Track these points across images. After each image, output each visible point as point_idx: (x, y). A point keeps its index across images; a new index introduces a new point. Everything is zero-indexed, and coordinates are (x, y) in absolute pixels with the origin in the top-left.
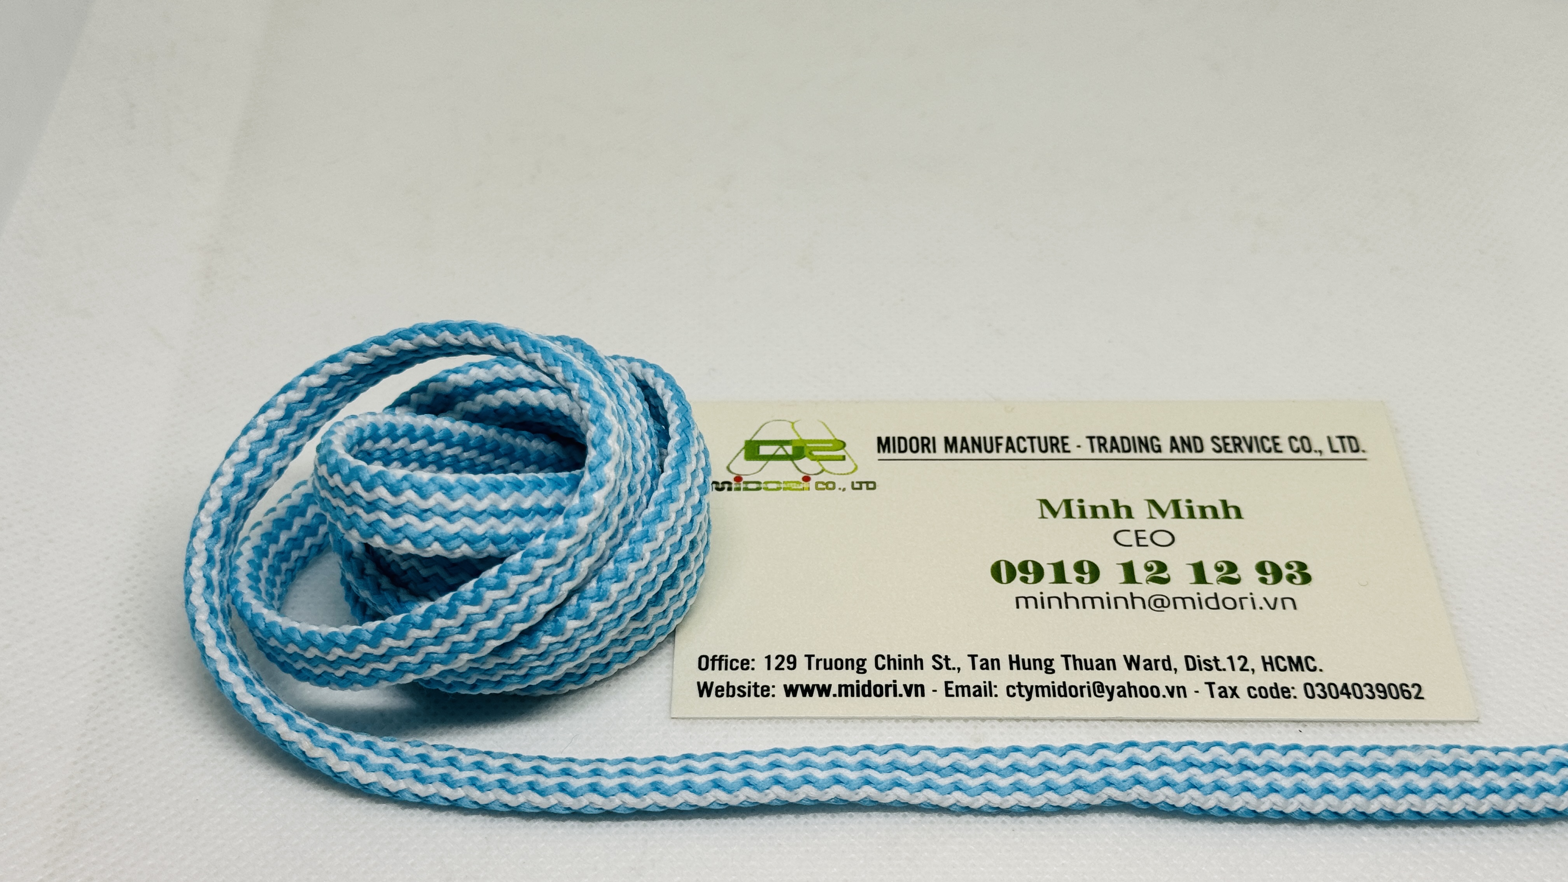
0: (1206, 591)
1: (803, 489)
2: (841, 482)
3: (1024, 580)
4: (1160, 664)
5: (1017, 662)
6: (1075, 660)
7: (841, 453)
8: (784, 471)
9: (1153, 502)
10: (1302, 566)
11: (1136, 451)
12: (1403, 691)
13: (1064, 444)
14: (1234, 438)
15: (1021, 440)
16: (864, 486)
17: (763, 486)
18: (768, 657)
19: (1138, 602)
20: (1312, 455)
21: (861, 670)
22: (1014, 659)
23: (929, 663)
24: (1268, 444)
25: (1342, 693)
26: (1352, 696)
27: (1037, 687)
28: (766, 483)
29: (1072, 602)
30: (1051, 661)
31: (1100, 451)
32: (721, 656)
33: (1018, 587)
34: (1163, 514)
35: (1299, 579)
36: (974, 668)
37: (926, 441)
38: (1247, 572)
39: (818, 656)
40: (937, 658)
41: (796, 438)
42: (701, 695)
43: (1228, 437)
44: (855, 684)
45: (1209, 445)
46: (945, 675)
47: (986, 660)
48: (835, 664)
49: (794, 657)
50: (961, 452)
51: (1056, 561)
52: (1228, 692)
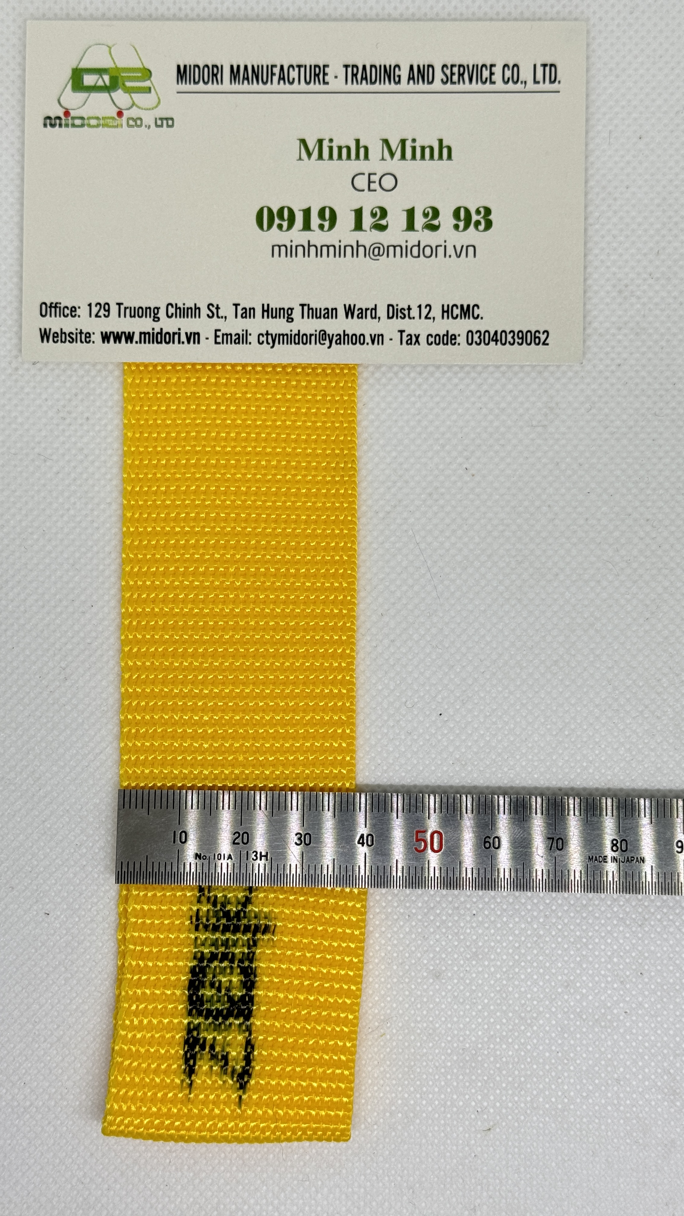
0: (412, 238)
1: (117, 126)
2: (147, 118)
3: (280, 227)
4: (369, 312)
5: (268, 311)
6: (309, 309)
7: (147, 84)
8: (103, 104)
9: (386, 142)
10: (488, 211)
11: (380, 83)
12: (535, 338)
13: (325, 74)
14: (460, 66)
15: (291, 69)
16: (165, 122)
17: (86, 122)
18: (90, 305)
19: (361, 249)
20: (519, 87)
21: (156, 319)
22: (266, 308)
23: (205, 311)
24: (486, 74)
25: (493, 340)
26: (499, 343)
27: (279, 335)
28: (89, 118)
29: (313, 249)
30: (292, 309)
31: (353, 83)
32: (56, 303)
33: (275, 236)
34: (392, 155)
35: (482, 227)
36: (236, 317)
37: (216, 70)
38: (446, 219)
39: (126, 305)
40: (211, 307)
41: (113, 66)
42: (42, 341)
43: (455, 66)
44: (151, 332)
45: (439, 75)
46: (216, 323)
47: (246, 309)
48: (138, 312)
49: (108, 304)
50: (243, 83)
51: (305, 207)
52: (413, 340)
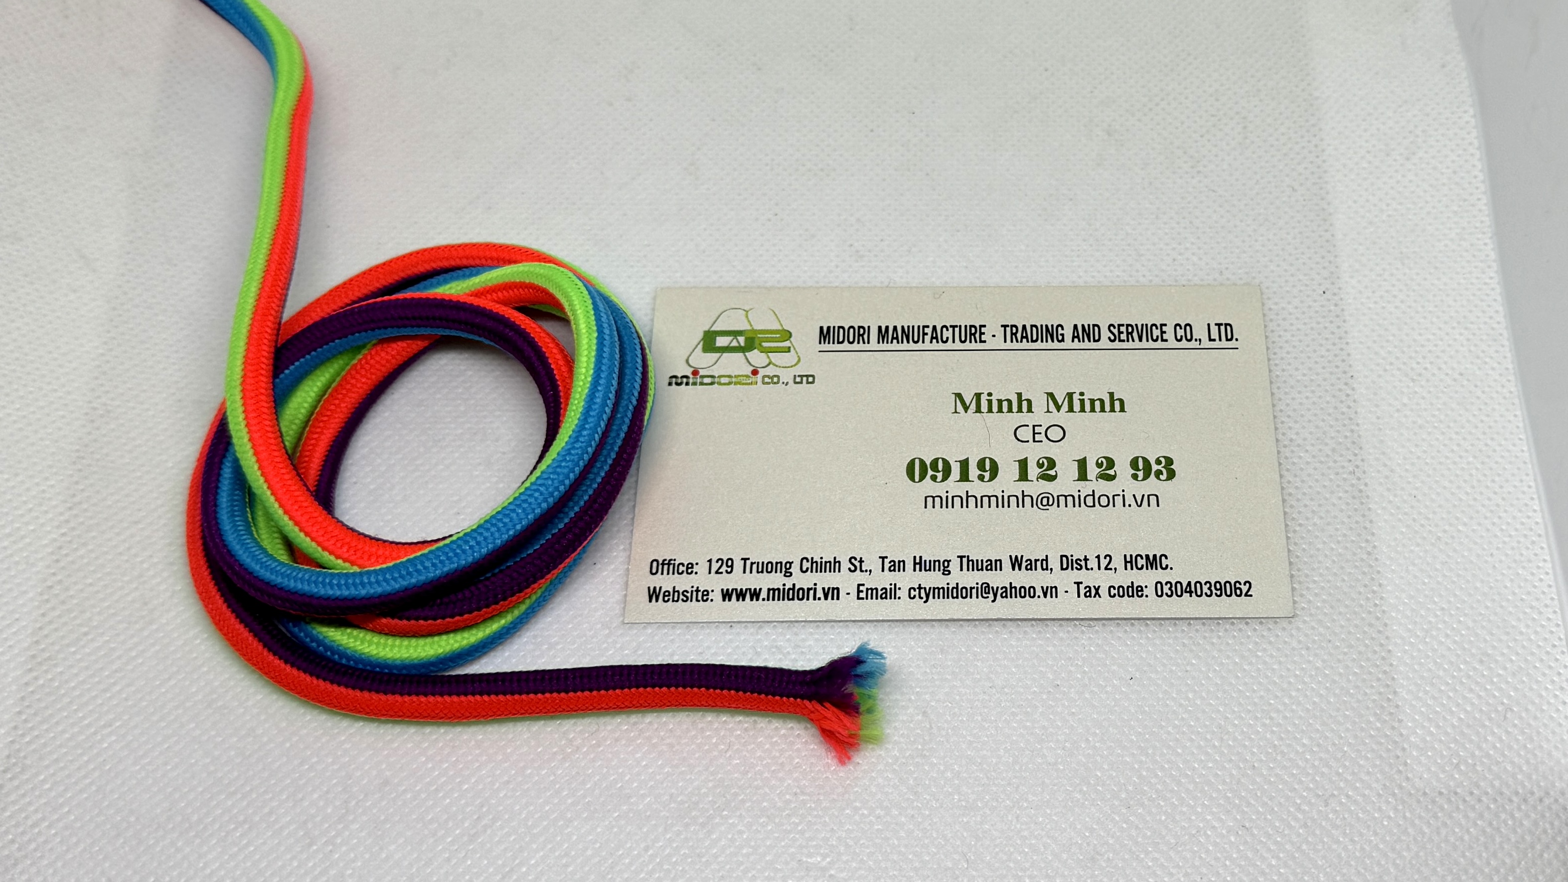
0: (1086, 488)
1: (750, 384)
2: (784, 375)
3: (934, 478)
4: (1039, 563)
5: (920, 563)
6: (968, 561)
7: (787, 344)
8: (736, 364)
9: (1051, 395)
10: (1169, 461)
11: (1042, 341)
12: (1236, 589)
13: (981, 334)
14: (1128, 325)
15: (944, 329)
16: (805, 379)
17: (716, 380)
19: (1027, 500)
20: (1193, 344)
21: (788, 573)
22: (918, 561)
23: (846, 565)
24: (1156, 333)
25: (1186, 592)
26: (1194, 594)
27: (934, 589)
28: (720, 377)
29: (972, 501)
30: (949, 561)
31: (1012, 341)
33: (928, 486)
34: (1058, 408)
35: (1163, 477)
36: (883, 570)
37: (862, 331)
38: (1123, 469)
39: (752, 559)
40: (853, 560)
41: (749, 328)
42: (650, 600)
43: (1123, 325)
45: (1106, 333)
46: (859, 577)
47: (894, 561)
48: (766, 568)
49: (731, 559)
50: (892, 342)
51: (963, 458)
52: (1093, 592)
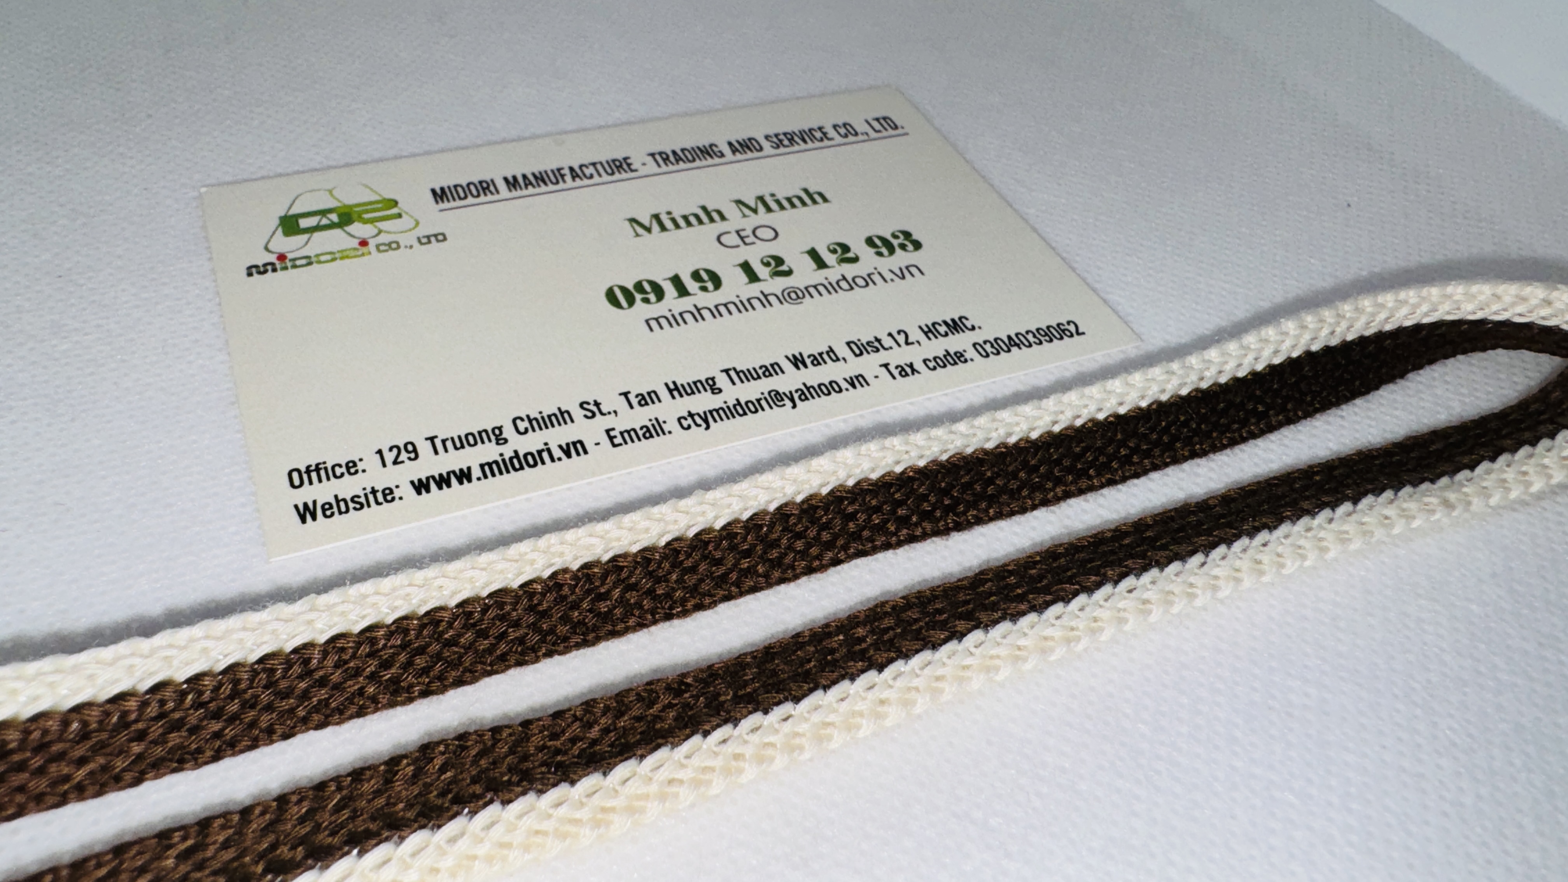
1: (363, 255)
2: (403, 240)
3: (646, 301)
4: (825, 356)
5: (677, 388)
6: (737, 373)
7: (395, 211)
8: (335, 240)
11: (701, 159)
12: (1063, 331)
16: (433, 239)
17: (314, 259)
18: (380, 452)
21: (501, 440)
24: (818, 135)
25: (1012, 346)
28: (317, 256)
29: (706, 313)
31: (667, 165)
32: (317, 465)
34: (755, 211)
35: (910, 247)
36: (632, 407)
37: (484, 185)
39: (442, 436)
41: (339, 204)
44: (499, 459)
46: (601, 423)
47: (642, 395)
48: (467, 441)
49: (412, 444)
50: (527, 188)
51: (670, 275)
52: (907, 370)
